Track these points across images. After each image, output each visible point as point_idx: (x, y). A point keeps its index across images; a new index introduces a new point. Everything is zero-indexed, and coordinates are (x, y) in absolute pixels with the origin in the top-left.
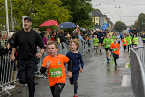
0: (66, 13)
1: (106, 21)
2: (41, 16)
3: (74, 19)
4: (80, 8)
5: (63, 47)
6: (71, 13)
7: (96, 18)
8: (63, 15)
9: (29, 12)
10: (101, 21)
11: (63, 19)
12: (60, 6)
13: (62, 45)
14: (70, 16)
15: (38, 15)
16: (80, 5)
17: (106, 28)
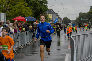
0: (30, 11)
1: (57, 17)
2: (13, 13)
3: (35, 15)
4: (39, 8)
5: (27, 34)
6: (33, 11)
7: (50, 15)
8: (28, 12)
9: (5, 10)
10: (54, 17)
11: (28, 15)
12: (26, 7)
13: (26, 32)
14: (33, 13)
15: (11, 12)
16: (40, 6)
17: (56, 21)
